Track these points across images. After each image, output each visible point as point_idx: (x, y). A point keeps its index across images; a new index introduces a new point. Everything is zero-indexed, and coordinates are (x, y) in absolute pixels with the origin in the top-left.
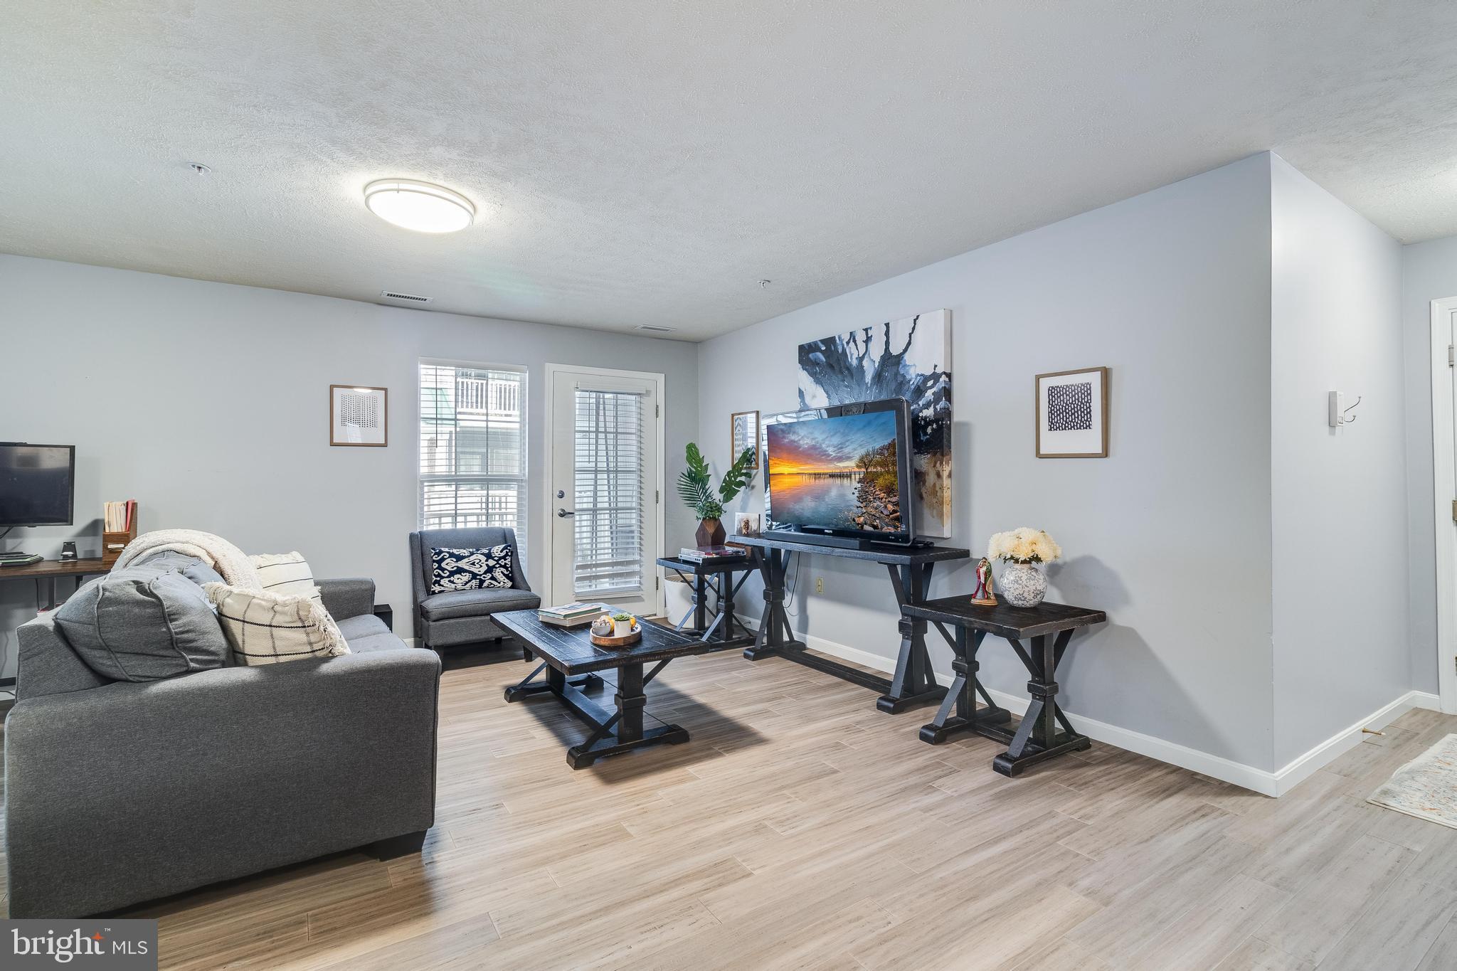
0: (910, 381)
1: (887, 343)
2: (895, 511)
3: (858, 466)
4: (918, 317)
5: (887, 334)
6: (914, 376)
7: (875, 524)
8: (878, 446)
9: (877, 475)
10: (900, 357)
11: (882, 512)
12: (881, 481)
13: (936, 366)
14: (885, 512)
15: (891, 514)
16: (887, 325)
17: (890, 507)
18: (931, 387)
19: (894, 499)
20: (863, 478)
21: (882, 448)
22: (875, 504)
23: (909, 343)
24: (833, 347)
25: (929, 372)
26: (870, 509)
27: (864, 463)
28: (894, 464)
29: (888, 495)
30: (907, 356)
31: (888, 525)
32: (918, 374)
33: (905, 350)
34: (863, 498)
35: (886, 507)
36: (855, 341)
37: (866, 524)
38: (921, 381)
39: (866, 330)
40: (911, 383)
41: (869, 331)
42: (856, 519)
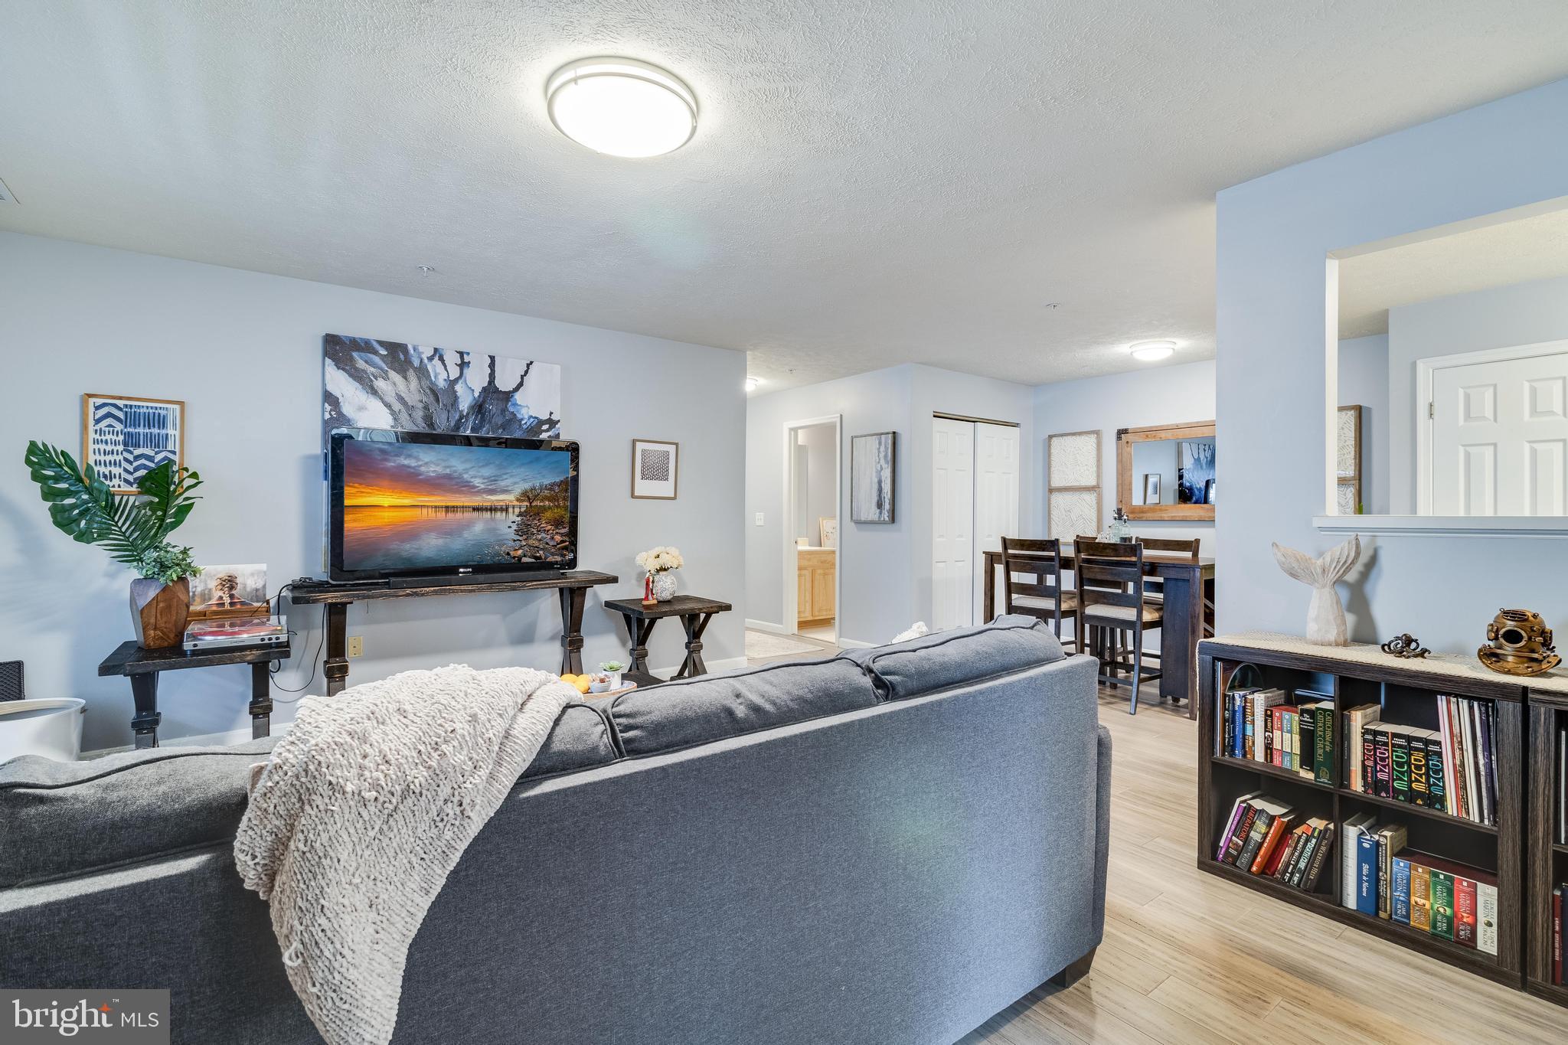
0: (522, 420)
1: (492, 376)
2: (563, 542)
3: (518, 500)
4: (531, 363)
5: (492, 365)
6: (526, 417)
7: (538, 555)
8: (547, 482)
9: (544, 509)
10: (508, 396)
11: (547, 544)
12: (548, 514)
13: (551, 413)
14: (552, 543)
15: (558, 544)
16: (492, 358)
17: (558, 538)
18: (547, 431)
19: (563, 531)
20: (525, 511)
21: (553, 485)
22: (539, 537)
23: (521, 384)
24: (402, 356)
25: (545, 417)
26: (531, 542)
27: (528, 497)
28: (565, 499)
29: (557, 527)
30: (517, 396)
31: (553, 554)
32: (531, 417)
33: (517, 389)
34: (524, 530)
35: (552, 538)
36: (441, 359)
37: (525, 556)
38: (534, 423)
39: (461, 354)
40: (523, 422)
41: (465, 356)
42: (512, 553)
